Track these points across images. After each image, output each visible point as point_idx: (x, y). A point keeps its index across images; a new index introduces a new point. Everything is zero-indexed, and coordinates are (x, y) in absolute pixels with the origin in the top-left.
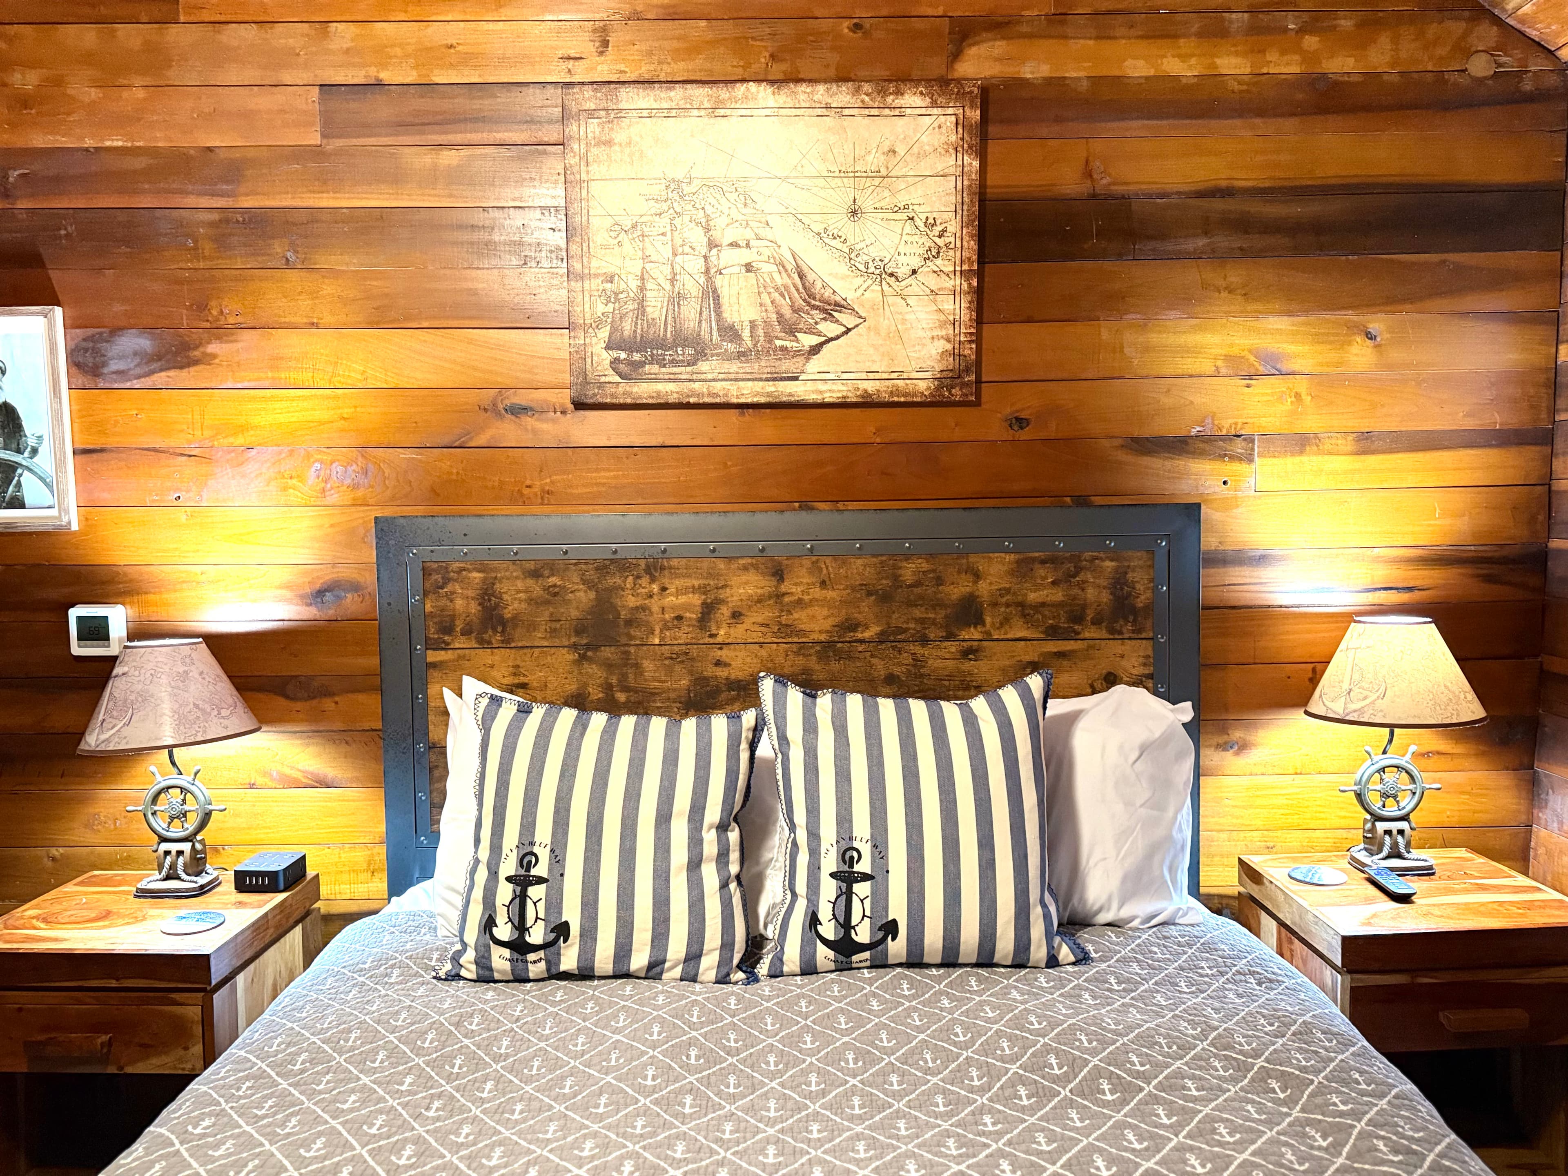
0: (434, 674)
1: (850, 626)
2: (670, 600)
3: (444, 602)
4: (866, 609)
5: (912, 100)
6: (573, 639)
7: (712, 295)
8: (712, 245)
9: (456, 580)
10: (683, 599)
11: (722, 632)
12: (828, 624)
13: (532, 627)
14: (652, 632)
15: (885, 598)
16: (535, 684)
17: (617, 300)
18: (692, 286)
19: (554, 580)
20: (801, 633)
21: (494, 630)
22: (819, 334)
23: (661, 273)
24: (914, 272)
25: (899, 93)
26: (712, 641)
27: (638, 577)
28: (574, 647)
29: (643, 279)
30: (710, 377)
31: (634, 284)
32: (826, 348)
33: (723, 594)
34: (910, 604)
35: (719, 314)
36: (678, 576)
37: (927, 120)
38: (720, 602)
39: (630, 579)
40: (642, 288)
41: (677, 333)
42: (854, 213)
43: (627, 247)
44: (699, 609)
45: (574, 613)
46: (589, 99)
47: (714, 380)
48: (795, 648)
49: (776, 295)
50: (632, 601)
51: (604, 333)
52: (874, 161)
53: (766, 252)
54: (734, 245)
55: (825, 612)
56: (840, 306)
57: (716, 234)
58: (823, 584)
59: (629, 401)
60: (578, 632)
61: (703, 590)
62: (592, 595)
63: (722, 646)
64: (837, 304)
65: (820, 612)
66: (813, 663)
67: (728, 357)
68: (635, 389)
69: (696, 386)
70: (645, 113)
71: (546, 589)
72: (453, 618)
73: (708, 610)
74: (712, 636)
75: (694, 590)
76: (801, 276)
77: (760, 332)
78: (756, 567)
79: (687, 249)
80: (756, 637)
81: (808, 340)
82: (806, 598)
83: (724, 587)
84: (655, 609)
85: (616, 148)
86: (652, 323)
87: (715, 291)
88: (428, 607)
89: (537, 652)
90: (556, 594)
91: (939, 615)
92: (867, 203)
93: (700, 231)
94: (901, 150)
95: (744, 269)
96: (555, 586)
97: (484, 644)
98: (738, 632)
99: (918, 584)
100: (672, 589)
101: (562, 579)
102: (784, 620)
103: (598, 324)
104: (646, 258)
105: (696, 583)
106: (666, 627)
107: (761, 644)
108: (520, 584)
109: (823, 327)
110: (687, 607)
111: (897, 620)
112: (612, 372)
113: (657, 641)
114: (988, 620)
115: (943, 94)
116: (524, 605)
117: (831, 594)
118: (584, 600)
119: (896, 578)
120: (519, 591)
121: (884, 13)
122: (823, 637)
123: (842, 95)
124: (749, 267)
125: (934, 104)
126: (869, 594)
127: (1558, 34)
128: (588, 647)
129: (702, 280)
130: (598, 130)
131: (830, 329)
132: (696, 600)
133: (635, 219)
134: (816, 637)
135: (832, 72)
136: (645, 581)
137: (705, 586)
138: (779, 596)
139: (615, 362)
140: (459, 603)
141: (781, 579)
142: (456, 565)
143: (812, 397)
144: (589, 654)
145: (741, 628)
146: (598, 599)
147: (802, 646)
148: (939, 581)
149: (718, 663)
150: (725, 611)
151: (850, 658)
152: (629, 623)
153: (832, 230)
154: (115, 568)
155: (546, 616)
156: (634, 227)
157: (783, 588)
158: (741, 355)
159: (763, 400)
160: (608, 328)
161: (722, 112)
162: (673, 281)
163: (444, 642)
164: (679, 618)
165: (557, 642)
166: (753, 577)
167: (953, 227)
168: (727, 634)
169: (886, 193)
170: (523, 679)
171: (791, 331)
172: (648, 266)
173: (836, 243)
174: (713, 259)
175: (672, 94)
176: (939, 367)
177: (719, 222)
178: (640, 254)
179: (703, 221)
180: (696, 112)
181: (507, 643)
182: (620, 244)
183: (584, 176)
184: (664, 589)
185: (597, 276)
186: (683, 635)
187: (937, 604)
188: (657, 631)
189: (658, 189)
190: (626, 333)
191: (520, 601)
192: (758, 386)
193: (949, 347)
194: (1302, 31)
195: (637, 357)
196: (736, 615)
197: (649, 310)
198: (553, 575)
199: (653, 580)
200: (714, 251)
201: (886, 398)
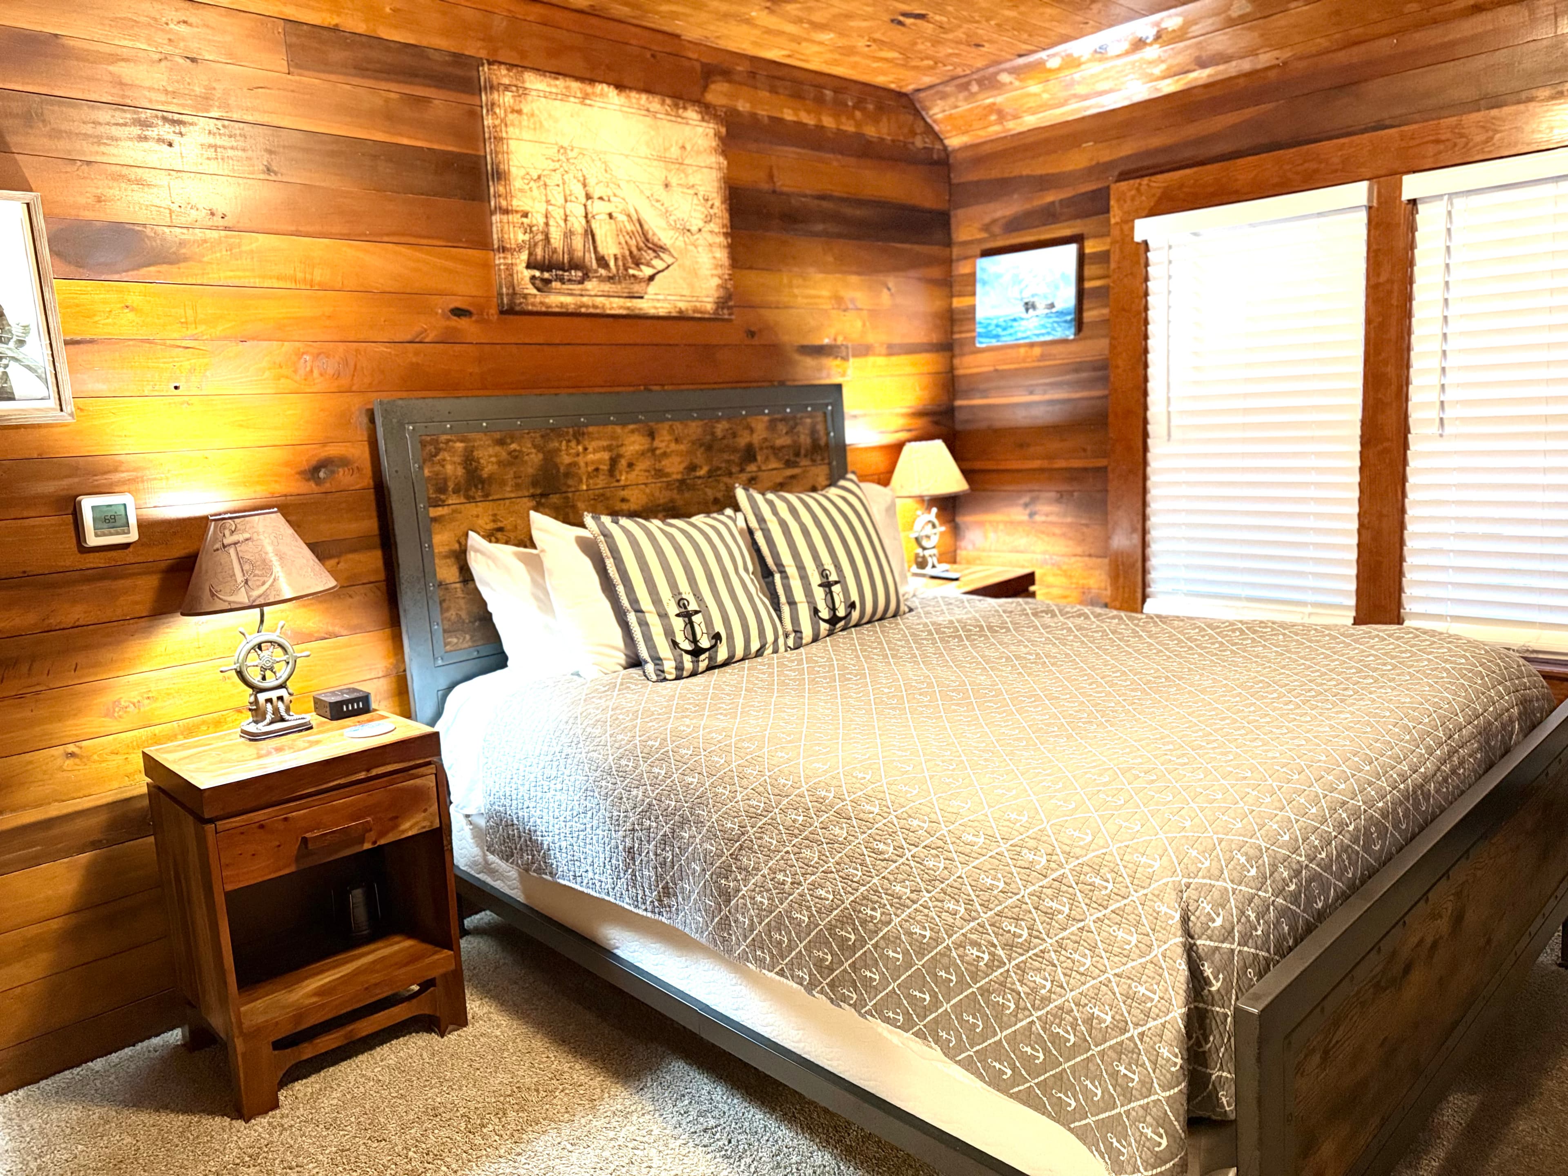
0: (436, 527)
1: (692, 468)
2: (591, 457)
3: (437, 468)
4: (700, 457)
5: (692, 114)
6: (531, 491)
7: (590, 233)
8: (588, 197)
9: (445, 450)
10: (598, 456)
11: (623, 478)
12: (681, 467)
13: (503, 483)
14: (581, 481)
15: (709, 448)
16: (509, 527)
17: (531, 231)
18: (578, 224)
19: (514, 446)
20: (667, 475)
21: (476, 487)
22: (653, 267)
23: (557, 214)
24: (700, 230)
25: (685, 108)
26: (616, 484)
27: (569, 441)
28: (533, 496)
29: (547, 217)
30: (592, 293)
31: (541, 221)
32: (658, 277)
33: (622, 450)
34: (722, 451)
35: (595, 248)
36: (593, 439)
37: (700, 130)
38: (620, 456)
39: (564, 443)
40: (547, 224)
41: (571, 260)
42: (667, 186)
43: (536, 192)
44: (608, 462)
45: (530, 471)
46: (505, 76)
47: (596, 296)
48: (664, 485)
49: (627, 237)
50: (567, 460)
51: (524, 256)
52: (675, 152)
53: (621, 207)
54: (601, 198)
55: (678, 459)
56: (663, 249)
57: (590, 189)
58: (677, 441)
59: (544, 309)
60: (535, 484)
61: (609, 448)
62: (541, 456)
63: (624, 487)
64: (661, 247)
65: (676, 459)
66: (675, 495)
67: (601, 279)
68: (547, 300)
69: (585, 299)
70: (542, 94)
71: (510, 453)
72: (445, 480)
73: (614, 462)
74: (618, 481)
75: (604, 449)
76: (641, 225)
77: (620, 263)
78: (638, 430)
79: (573, 199)
80: (642, 480)
81: (647, 271)
82: (668, 450)
83: (622, 445)
84: (582, 464)
85: (525, 117)
86: (555, 251)
87: (592, 232)
88: (427, 472)
89: (507, 502)
90: (516, 457)
91: (735, 457)
92: (674, 181)
93: (580, 186)
94: (688, 147)
95: (607, 217)
96: (515, 450)
97: (470, 499)
98: (633, 476)
99: (724, 438)
100: (590, 449)
101: (519, 445)
102: (657, 467)
103: (520, 249)
104: (548, 202)
105: (605, 443)
106: (589, 477)
107: (645, 484)
108: (491, 451)
109: (655, 262)
110: (600, 461)
111: (716, 463)
112: (530, 286)
113: (585, 487)
114: (759, 458)
115: (707, 113)
116: (495, 467)
117: (682, 447)
118: (536, 460)
119: (713, 434)
120: (490, 456)
121: (668, 50)
122: (679, 477)
123: (655, 103)
124: (610, 216)
125: (703, 120)
126: (701, 446)
127: (948, 132)
128: (542, 495)
129: (583, 221)
130: (512, 101)
131: (659, 264)
132: (606, 456)
133: (540, 172)
134: (675, 477)
135: (641, 85)
136: (573, 444)
137: (611, 445)
138: (653, 450)
139: (533, 278)
140: (449, 468)
141: (653, 439)
142: (444, 438)
143: (652, 312)
144: (543, 500)
145: (634, 473)
146: (545, 459)
147: (668, 484)
148: (734, 435)
149: (623, 500)
150: (623, 462)
151: (694, 490)
152: (567, 475)
153: (656, 197)
154: (117, 458)
155: (511, 475)
156: (539, 177)
157: (656, 443)
158: (610, 279)
159: (624, 312)
160: (527, 252)
161: (588, 102)
162: (566, 220)
163: (441, 500)
164: (597, 470)
165: (520, 494)
166: (636, 437)
167: (717, 203)
168: (626, 479)
169: (682, 175)
170: (500, 525)
171: (637, 264)
172: (550, 208)
173: (658, 205)
174: (589, 207)
175: (558, 82)
176: (716, 295)
177: (591, 181)
178: (544, 198)
179: (582, 179)
180: (572, 99)
181: (486, 496)
182: (531, 189)
183: (504, 135)
184: (585, 449)
185: (517, 212)
186: (601, 481)
187: (735, 450)
188: (584, 480)
189: (553, 152)
190: (539, 257)
191: (493, 463)
192: (620, 302)
193: (720, 282)
194: (855, 107)
195: (546, 275)
196: (630, 465)
197: (552, 241)
198: (513, 442)
199: (578, 443)
200: (590, 202)
201: (691, 314)
